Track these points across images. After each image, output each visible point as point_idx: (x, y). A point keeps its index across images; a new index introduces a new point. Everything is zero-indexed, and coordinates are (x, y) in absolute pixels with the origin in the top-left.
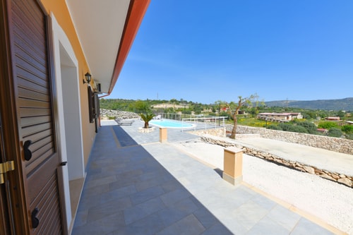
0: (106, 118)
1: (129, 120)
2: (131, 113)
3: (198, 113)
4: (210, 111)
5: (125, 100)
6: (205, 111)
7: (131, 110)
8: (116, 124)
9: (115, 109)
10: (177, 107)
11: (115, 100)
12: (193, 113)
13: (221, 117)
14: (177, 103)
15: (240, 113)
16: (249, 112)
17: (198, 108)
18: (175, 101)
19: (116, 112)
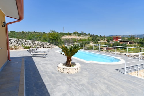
0: (22, 48)
1: (43, 50)
2: (45, 43)
3: (96, 43)
4: (105, 41)
5: (39, 33)
6: (101, 41)
7: (45, 40)
8: (30, 55)
9: (31, 40)
10: (79, 38)
11: (32, 33)
12: (92, 43)
13: (114, 46)
14: (79, 35)
15: (130, 43)
16: (138, 43)
17: (95, 39)
18: (77, 33)
19: (31, 42)
